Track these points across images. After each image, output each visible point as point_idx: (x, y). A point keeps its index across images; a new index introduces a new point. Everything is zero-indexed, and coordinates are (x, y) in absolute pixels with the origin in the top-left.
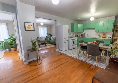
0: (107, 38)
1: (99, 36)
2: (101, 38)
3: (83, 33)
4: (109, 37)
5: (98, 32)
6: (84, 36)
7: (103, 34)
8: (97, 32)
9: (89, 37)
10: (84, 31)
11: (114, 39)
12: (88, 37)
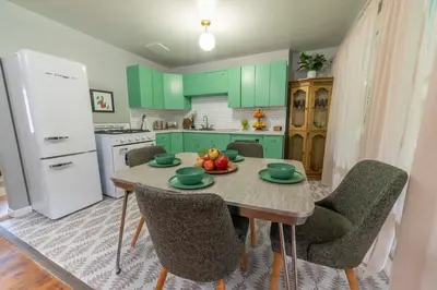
0: (271, 131)
1: (245, 125)
2: (252, 131)
3: (188, 116)
4: (275, 129)
5: (239, 108)
6: (193, 127)
7: (256, 117)
8: (235, 109)
9: (211, 129)
10: (193, 105)
11: (291, 135)
12: (207, 129)
